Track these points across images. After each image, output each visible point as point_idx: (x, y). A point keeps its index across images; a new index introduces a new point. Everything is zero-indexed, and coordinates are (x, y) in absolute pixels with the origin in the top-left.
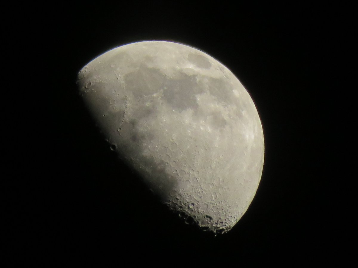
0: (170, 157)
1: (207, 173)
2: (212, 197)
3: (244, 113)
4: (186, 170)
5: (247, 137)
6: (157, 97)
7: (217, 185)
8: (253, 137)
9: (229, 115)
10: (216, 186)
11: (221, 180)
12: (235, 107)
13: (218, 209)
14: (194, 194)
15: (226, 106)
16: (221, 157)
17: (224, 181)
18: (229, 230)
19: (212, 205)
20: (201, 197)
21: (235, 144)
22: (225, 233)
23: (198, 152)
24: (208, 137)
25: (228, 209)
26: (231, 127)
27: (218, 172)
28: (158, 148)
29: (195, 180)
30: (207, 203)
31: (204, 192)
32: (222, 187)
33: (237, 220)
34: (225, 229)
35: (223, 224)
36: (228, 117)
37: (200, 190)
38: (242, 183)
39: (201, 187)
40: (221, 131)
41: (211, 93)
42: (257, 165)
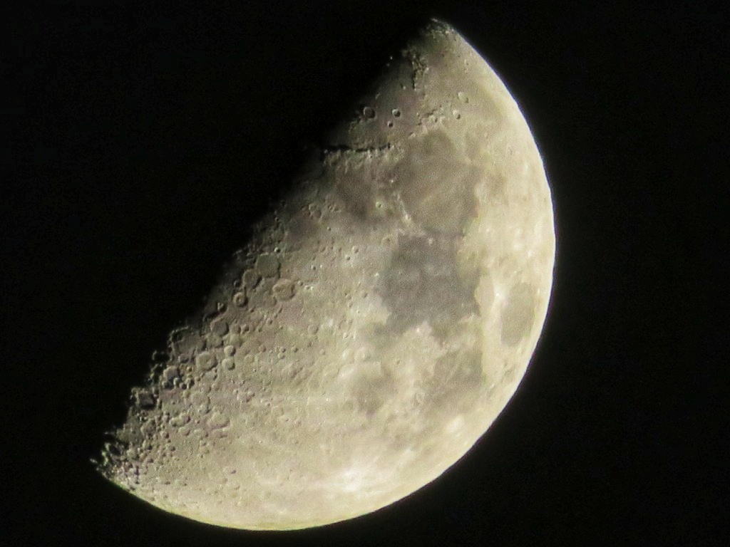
0: (255, 287)
1: (235, 391)
2: (177, 414)
3: (408, 454)
4: (232, 336)
5: (348, 474)
6: (402, 225)
7: (208, 423)
8: (351, 488)
9: (392, 418)
10: (205, 421)
11: (224, 429)
12: (416, 428)
13: (150, 435)
14: (174, 368)
15: (417, 404)
16: (282, 418)
17: (222, 437)
18: (104, 474)
19: (156, 417)
20: (169, 386)
21: (323, 447)
22: (94, 466)
23: (283, 357)
24: (325, 374)
25: (156, 461)
26: (364, 428)
27: (244, 416)
28: (272, 254)
29: (210, 363)
30: (158, 404)
31: (184, 392)
32: (207, 436)
33: (134, 489)
34: (105, 463)
35: (114, 458)
36: (387, 415)
37: (187, 381)
38: (228, 485)
39: (196, 382)
40: (349, 405)
41: (440, 361)
42: (282, 512)
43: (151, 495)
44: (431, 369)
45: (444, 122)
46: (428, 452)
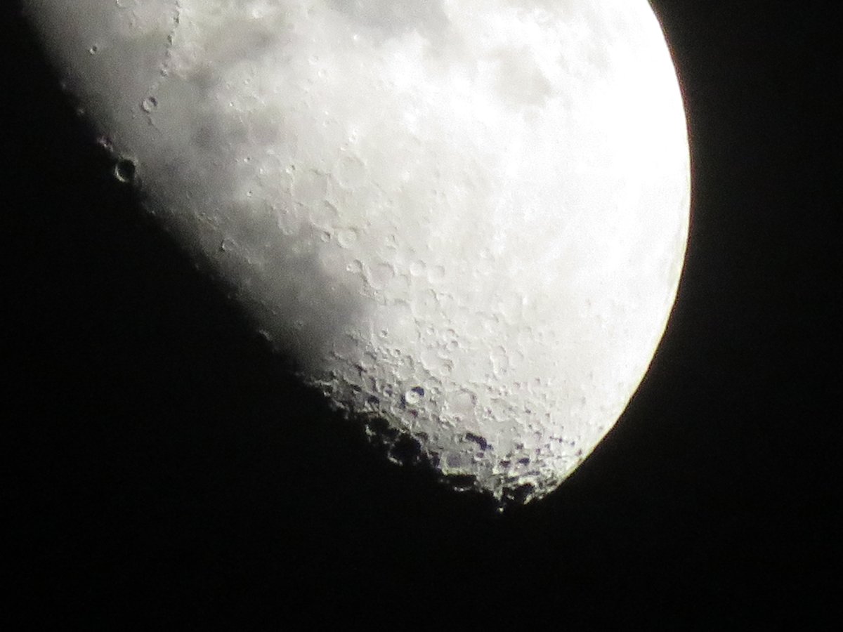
0: (336, 212)
1: (475, 275)
2: (490, 363)
4: (398, 261)
7: (510, 321)
9: (562, 61)
10: (506, 324)
11: (525, 301)
12: (583, 31)
13: (510, 409)
14: (423, 353)
15: (550, 24)
16: (527, 216)
17: (535, 308)
18: (550, 490)
19: (489, 396)
20: (449, 365)
21: (581, 169)
22: (534, 500)
23: (444, 195)
24: (480, 142)
25: (548, 409)
26: (567, 105)
27: (513, 270)
28: (294, 177)
30: (471, 388)
31: (460, 345)
32: (529, 328)
33: (580, 453)
34: (535, 484)
35: (531, 467)
36: (558, 69)
37: (445, 338)
38: (605, 316)
39: (452, 327)
40: (530, 118)
42: (660, 249)
43: (594, 429)
46: (621, 25)
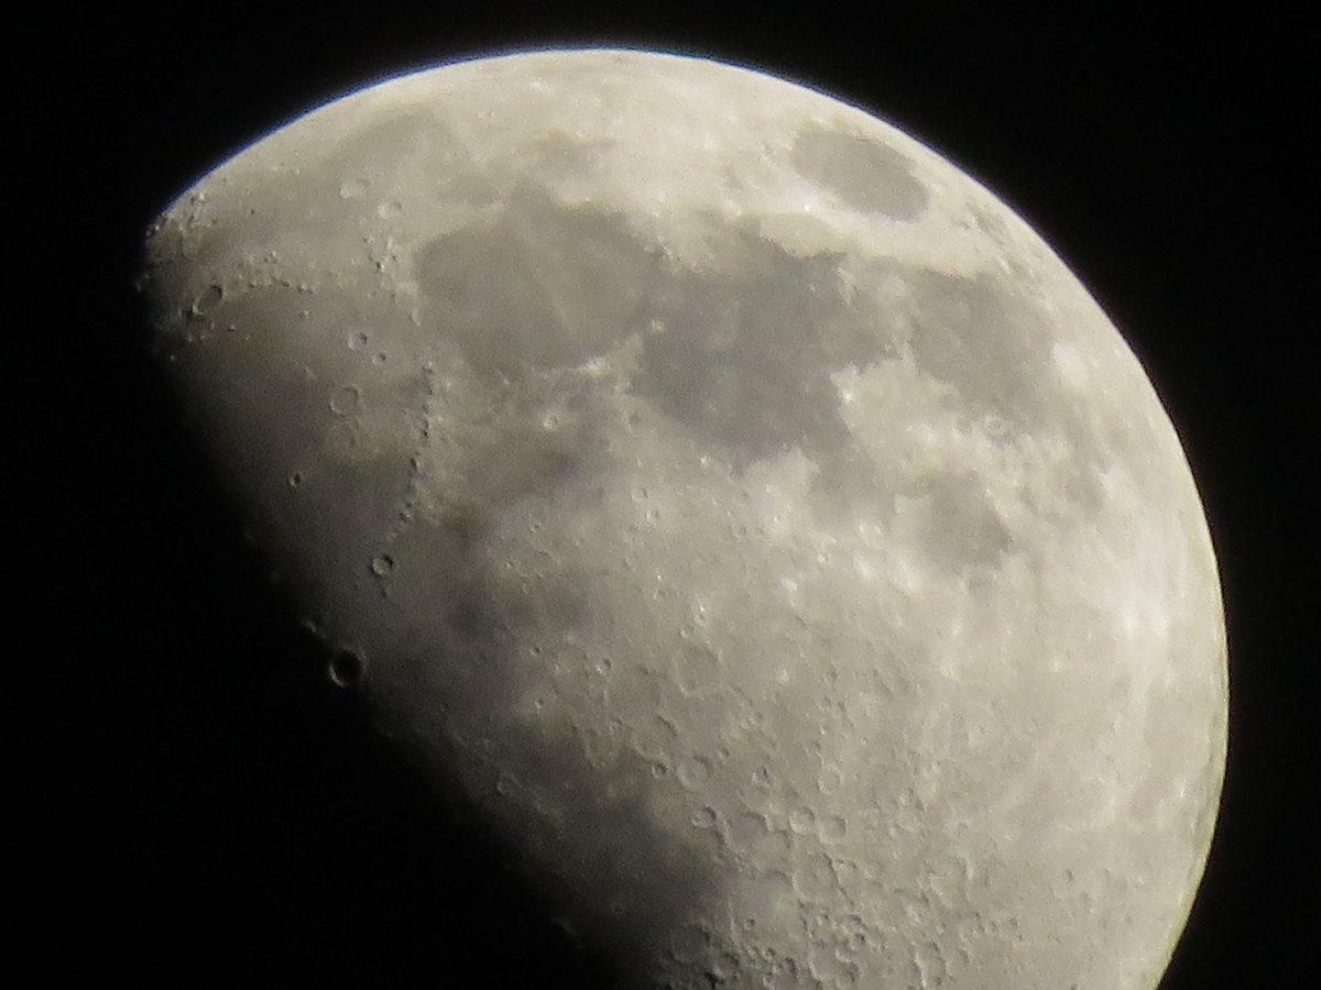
0: (674, 734)
1: (892, 831)
2: (917, 970)
3: (1114, 482)
4: (772, 810)
5: (1129, 624)
6: (609, 380)
7: (949, 906)
8: (1161, 626)
9: (1026, 496)
10: (942, 910)
11: (971, 874)
12: (1059, 449)
14: (812, 954)
15: (1008, 438)
16: (973, 739)
17: (986, 882)
20: (850, 973)
21: (1057, 665)
23: (841, 705)
24: (899, 623)
26: (1036, 566)
27: (952, 825)
28: (609, 679)
29: (822, 873)
31: (870, 943)
32: (977, 915)
36: (1019, 508)
37: (846, 930)
38: (1095, 896)
39: (856, 912)
40: (979, 587)
41: (926, 363)
42: (1181, 791)
44: (937, 388)
45: (401, 240)
46: (1118, 439)
